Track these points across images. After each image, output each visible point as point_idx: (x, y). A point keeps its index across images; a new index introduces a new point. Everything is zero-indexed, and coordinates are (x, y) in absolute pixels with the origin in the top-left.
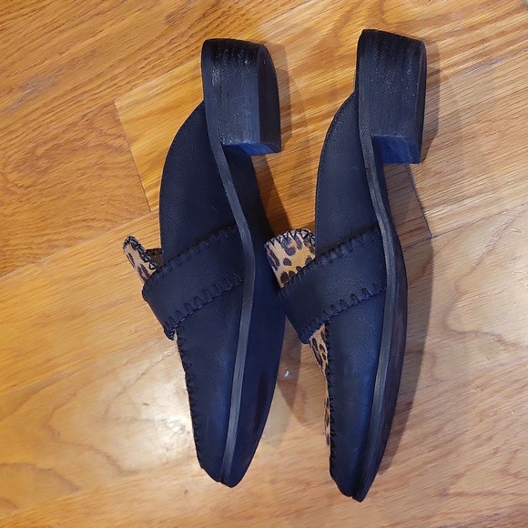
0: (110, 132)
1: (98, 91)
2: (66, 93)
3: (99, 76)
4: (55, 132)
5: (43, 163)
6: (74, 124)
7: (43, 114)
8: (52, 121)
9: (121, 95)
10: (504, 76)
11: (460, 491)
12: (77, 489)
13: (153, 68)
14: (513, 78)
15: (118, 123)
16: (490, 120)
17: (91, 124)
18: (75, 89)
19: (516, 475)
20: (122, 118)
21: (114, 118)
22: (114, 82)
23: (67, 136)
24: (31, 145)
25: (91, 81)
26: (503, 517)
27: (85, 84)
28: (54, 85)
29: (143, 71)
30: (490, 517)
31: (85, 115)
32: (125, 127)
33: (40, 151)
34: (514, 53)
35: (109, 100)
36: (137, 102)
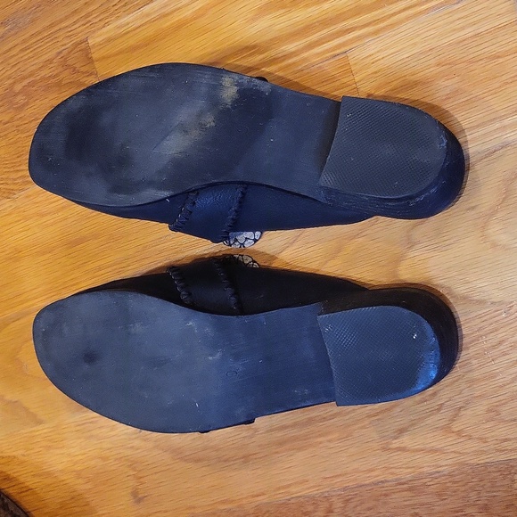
0: (83, 69)
1: (73, 28)
2: (45, 29)
3: (75, 12)
4: (34, 68)
5: (20, 99)
6: (50, 61)
7: (22, 50)
8: (30, 58)
9: (94, 32)
10: (467, 16)
11: (402, 445)
12: (40, 422)
13: (124, 6)
14: (475, 19)
15: (90, 61)
16: (449, 64)
17: (65, 61)
18: (52, 26)
19: (459, 433)
20: (95, 56)
21: (87, 55)
22: (88, 19)
23: (43, 73)
24: (11, 81)
25: (67, 18)
26: (444, 475)
27: (61, 21)
28: (33, 21)
29: (116, 7)
30: (431, 474)
31: (61, 52)
32: (97, 65)
33: (18, 88)
35: (81, 37)
36: (109, 40)
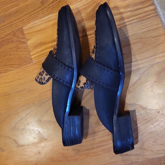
0: (21, 37)
1: (17, 24)
2: (8, 24)
3: (19, 19)
4: (4, 36)
6: (10, 34)
8: (2, 33)
9: (25, 25)
10: (146, 25)
12: (4, 151)
13: (36, 17)
14: (148, 26)
15: (24, 34)
16: (141, 38)
17: (15, 34)
18: (10, 23)
20: (25, 33)
21: (22, 32)
22: (23, 21)
23: (8, 37)
25: (15, 20)
27: (13, 21)
28: (4, 21)
29: (33, 18)
31: (13, 31)
32: (26, 36)
34: (149, 18)
35: (21, 27)
36: (30, 28)
